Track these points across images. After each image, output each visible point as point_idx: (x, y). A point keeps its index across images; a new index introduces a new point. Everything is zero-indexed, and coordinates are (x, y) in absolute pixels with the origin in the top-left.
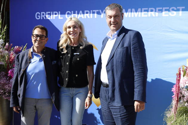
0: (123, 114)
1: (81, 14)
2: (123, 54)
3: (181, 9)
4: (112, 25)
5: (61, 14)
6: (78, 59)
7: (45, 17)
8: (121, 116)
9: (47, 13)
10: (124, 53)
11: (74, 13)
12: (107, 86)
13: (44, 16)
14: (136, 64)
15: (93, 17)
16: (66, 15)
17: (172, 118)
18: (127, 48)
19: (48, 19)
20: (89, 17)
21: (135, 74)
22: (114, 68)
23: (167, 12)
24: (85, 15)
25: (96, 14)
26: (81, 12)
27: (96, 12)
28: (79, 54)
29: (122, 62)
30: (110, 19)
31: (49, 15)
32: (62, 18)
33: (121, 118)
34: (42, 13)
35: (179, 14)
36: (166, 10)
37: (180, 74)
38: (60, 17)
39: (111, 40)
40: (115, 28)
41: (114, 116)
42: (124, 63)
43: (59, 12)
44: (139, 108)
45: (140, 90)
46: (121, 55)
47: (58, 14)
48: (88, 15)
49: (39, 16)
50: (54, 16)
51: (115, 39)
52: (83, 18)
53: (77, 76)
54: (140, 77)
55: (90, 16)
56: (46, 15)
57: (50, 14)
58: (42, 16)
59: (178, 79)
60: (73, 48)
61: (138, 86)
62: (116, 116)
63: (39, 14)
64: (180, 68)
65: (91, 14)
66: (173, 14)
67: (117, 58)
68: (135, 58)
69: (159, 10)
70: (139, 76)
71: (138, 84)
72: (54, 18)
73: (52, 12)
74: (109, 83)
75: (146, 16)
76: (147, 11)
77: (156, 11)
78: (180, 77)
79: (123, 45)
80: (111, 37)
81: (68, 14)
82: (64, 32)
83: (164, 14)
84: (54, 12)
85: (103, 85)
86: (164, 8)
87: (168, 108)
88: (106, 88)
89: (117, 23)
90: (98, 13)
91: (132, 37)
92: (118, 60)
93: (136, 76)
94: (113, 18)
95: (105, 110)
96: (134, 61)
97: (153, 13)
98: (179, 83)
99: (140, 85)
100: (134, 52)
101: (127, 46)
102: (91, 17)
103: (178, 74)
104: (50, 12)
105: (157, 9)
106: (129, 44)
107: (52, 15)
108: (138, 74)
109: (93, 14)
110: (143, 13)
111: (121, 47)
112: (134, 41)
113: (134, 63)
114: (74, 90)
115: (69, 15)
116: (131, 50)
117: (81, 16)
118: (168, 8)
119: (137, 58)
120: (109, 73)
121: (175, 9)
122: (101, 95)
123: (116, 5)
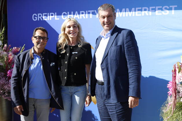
0: (119, 111)
1: (76, 14)
2: (117, 53)
3: (173, 8)
4: (106, 25)
5: (57, 15)
6: (76, 58)
7: (42, 18)
8: (116, 113)
9: (44, 14)
10: (118, 51)
11: (70, 14)
12: (102, 84)
13: (40, 17)
14: (130, 62)
15: (89, 17)
16: (62, 16)
17: (168, 114)
18: (121, 46)
19: (45, 20)
20: (84, 18)
21: (129, 72)
22: (108, 66)
23: (160, 11)
24: (81, 15)
25: (91, 15)
26: (77, 12)
27: (91, 13)
28: (77, 53)
29: (116, 60)
30: (104, 20)
31: (46, 17)
32: (58, 19)
33: (117, 115)
34: (39, 14)
35: (172, 12)
36: (159, 9)
37: (175, 71)
38: (56, 18)
39: (105, 39)
40: (108, 28)
41: (110, 113)
42: (118, 61)
43: (56, 13)
44: (133, 104)
45: (135, 86)
46: (115, 53)
47: (55, 15)
48: (83, 15)
49: (36, 18)
50: (51, 17)
51: (109, 38)
52: (79, 18)
53: (75, 74)
54: (134, 74)
55: (85, 16)
56: (43, 16)
57: (47, 15)
58: (39, 17)
59: (174, 75)
60: (71, 48)
61: (132, 83)
62: (112, 113)
63: (36, 15)
64: (175, 65)
65: (87, 15)
66: (166, 12)
67: (111, 56)
68: (129, 55)
69: (152, 9)
70: (133, 72)
71: (132, 80)
72: (51, 19)
73: (48, 14)
74: (104, 80)
75: (140, 15)
76: (141, 10)
77: (149, 10)
78: (175, 73)
79: (116, 44)
80: (104, 36)
81: (64, 14)
82: (62, 32)
83: (158, 13)
84: (51, 14)
85: (98, 83)
86: (157, 7)
87: (164, 104)
88: (102, 86)
89: (110, 23)
90: (94, 13)
91: (125, 36)
92: (112, 59)
93: (130, 73)
94: (106, 18)
95: (101, 108)
96: (128, 58)
97: (146, 12)
98: (175, 79)
99: (134, 82)
100: (128, 50)
101: (121, 45)
102: (87, 17)
103: (174, 71)
104: (46, 14)
105: (151, 8)
106: (122, 42)
107: (48, 17)
108: (132, 71)
109: (89, 14)
110: (137, 12)
111: (115, 46)
112: (127, 40)
113: (128, 61)
114: (72, 89)
115: (65, 16)
116: (125, 48)
117: (77, 17)
118: (161, 7)
119: (131, 56)
120: (104, 71)
121: (168, 7)
122: (97, 93)
123: (108, 6)
